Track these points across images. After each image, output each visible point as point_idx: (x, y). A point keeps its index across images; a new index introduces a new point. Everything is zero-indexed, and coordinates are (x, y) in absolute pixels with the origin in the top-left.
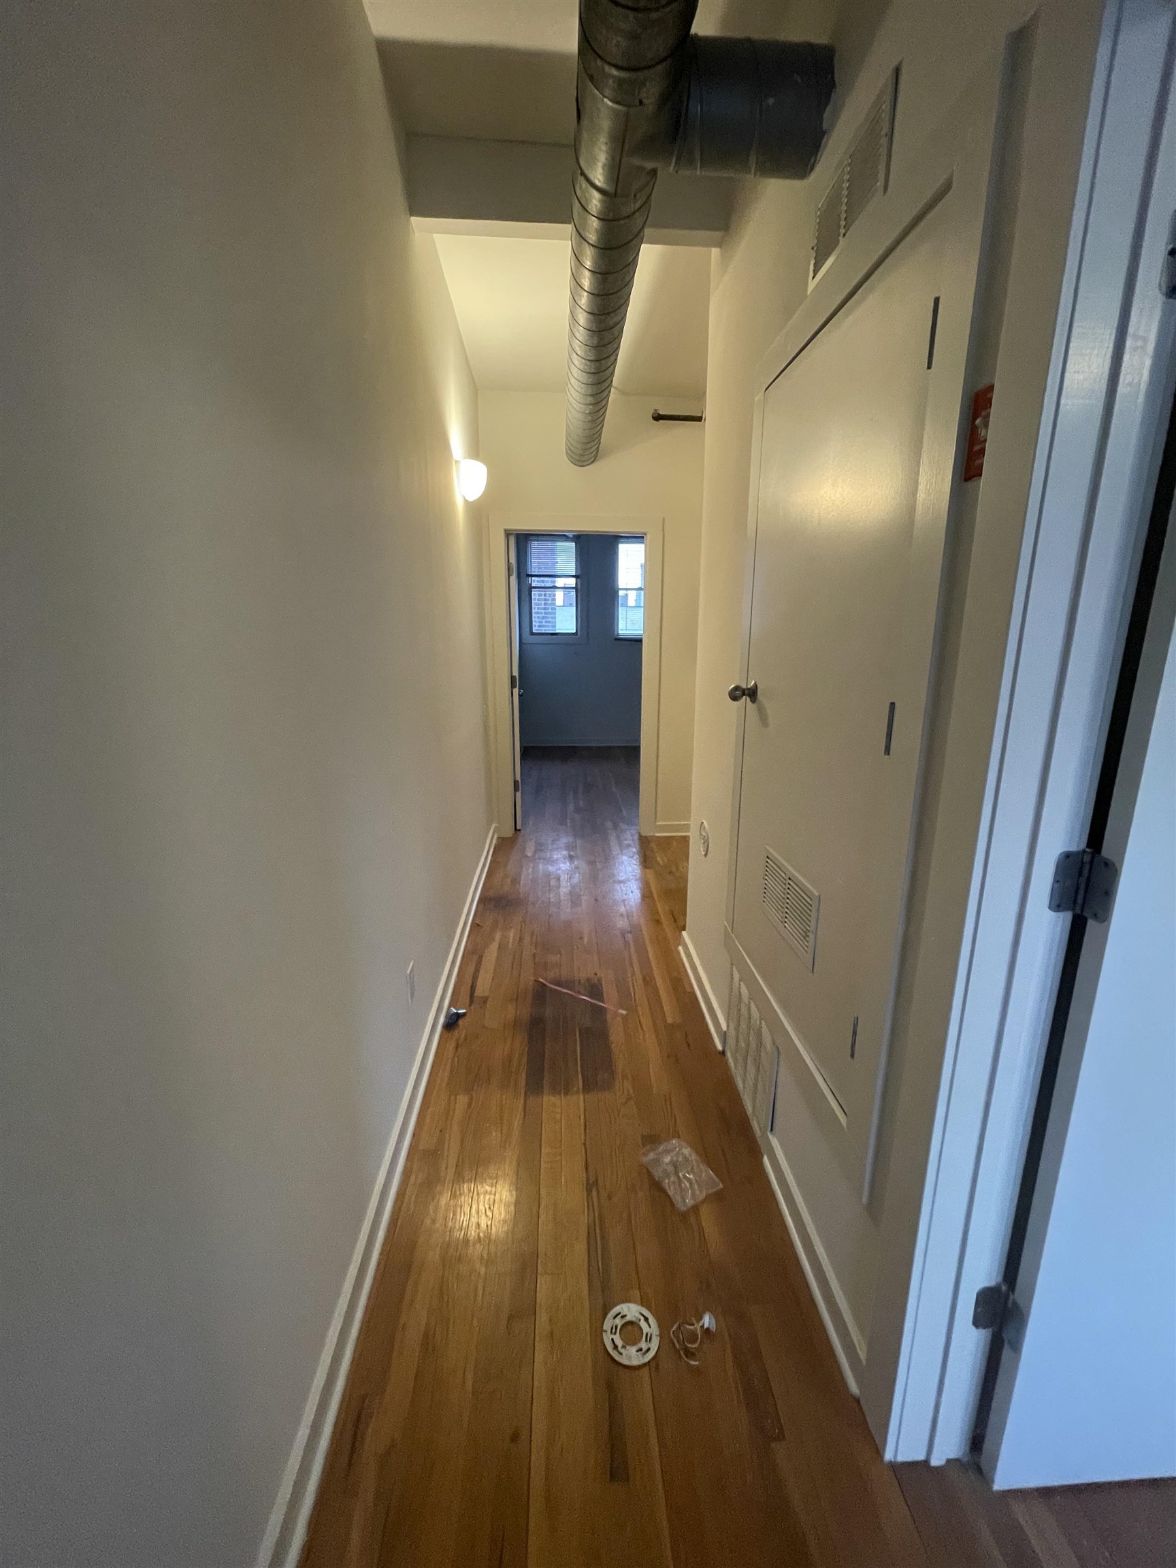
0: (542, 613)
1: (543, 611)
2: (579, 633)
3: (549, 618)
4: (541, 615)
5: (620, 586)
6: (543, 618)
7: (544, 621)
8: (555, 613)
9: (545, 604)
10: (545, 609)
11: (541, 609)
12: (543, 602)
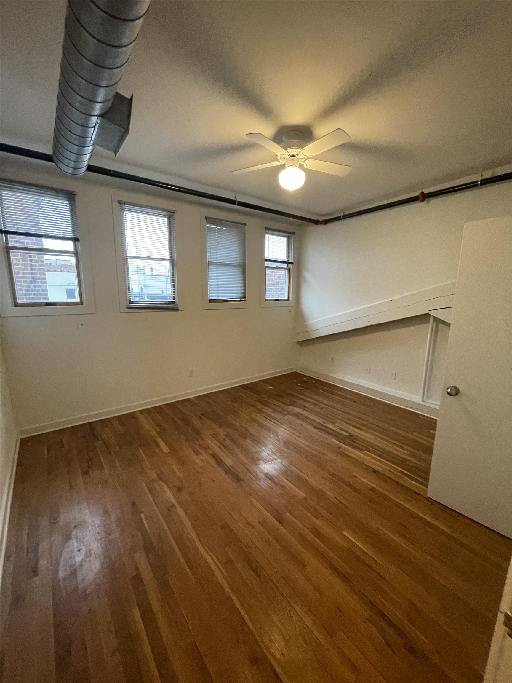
0: (28, 278)
1: (30, 276)
2: (85, 302)
3: (38, 282)
4: (29, 280)
5: (129, 253)
6: (31, 282)
7: (32, 285)
8: (45, 278)
9: (32, 269)
10: (32, 274)
11: (28, 273)
12: (29, 267)
